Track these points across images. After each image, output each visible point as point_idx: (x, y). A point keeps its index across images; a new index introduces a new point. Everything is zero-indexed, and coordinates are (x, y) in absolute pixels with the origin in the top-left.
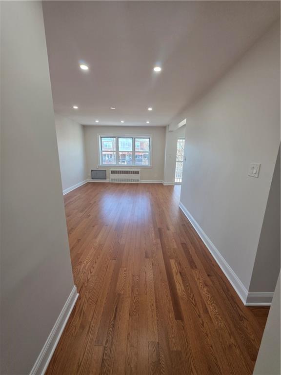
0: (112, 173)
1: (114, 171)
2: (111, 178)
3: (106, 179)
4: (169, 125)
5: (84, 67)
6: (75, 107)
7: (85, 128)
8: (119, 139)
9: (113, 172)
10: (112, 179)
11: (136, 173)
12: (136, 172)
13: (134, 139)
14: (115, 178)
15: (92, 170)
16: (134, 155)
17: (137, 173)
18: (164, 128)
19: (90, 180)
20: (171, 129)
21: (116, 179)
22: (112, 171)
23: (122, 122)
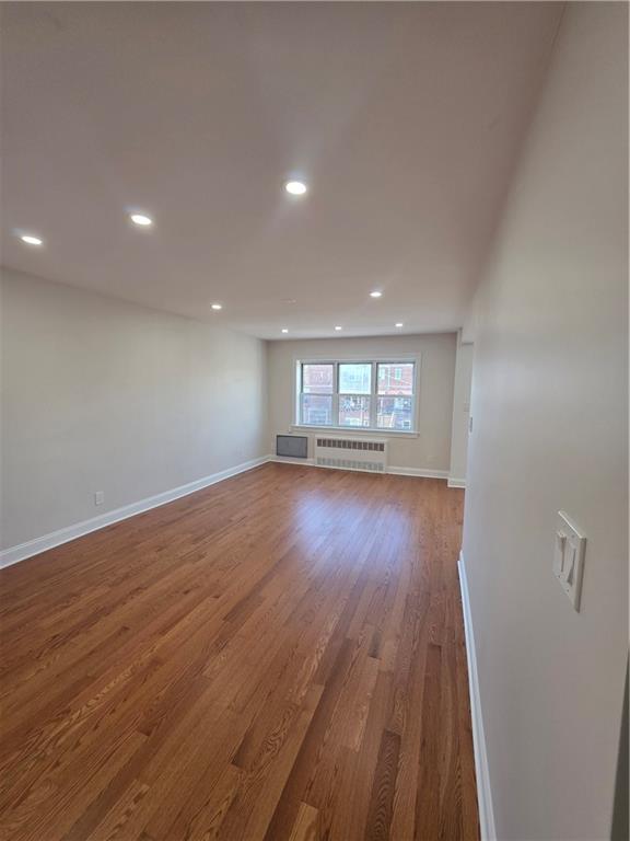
0: (319, 444)
1: (324, 441)
2: (318, 457)
3: (306, 457)
4: (461, 329)
5: (141, 220)
6: (216, 307)
7: (269, 345)
8: (341, 366)
9: (321, 443)
10: (319, 459)
11: (376, 449)
12: (376, 445)
13: (376, 366)
14: (326, 457)
15: (278, 436)
16: (374, 403)
17: (380, 447)
18: (452, 336)
19: (273, 458)
20: (465, 337)
21: (329, 460)
22: (319, 441)
23: (338, 328)
